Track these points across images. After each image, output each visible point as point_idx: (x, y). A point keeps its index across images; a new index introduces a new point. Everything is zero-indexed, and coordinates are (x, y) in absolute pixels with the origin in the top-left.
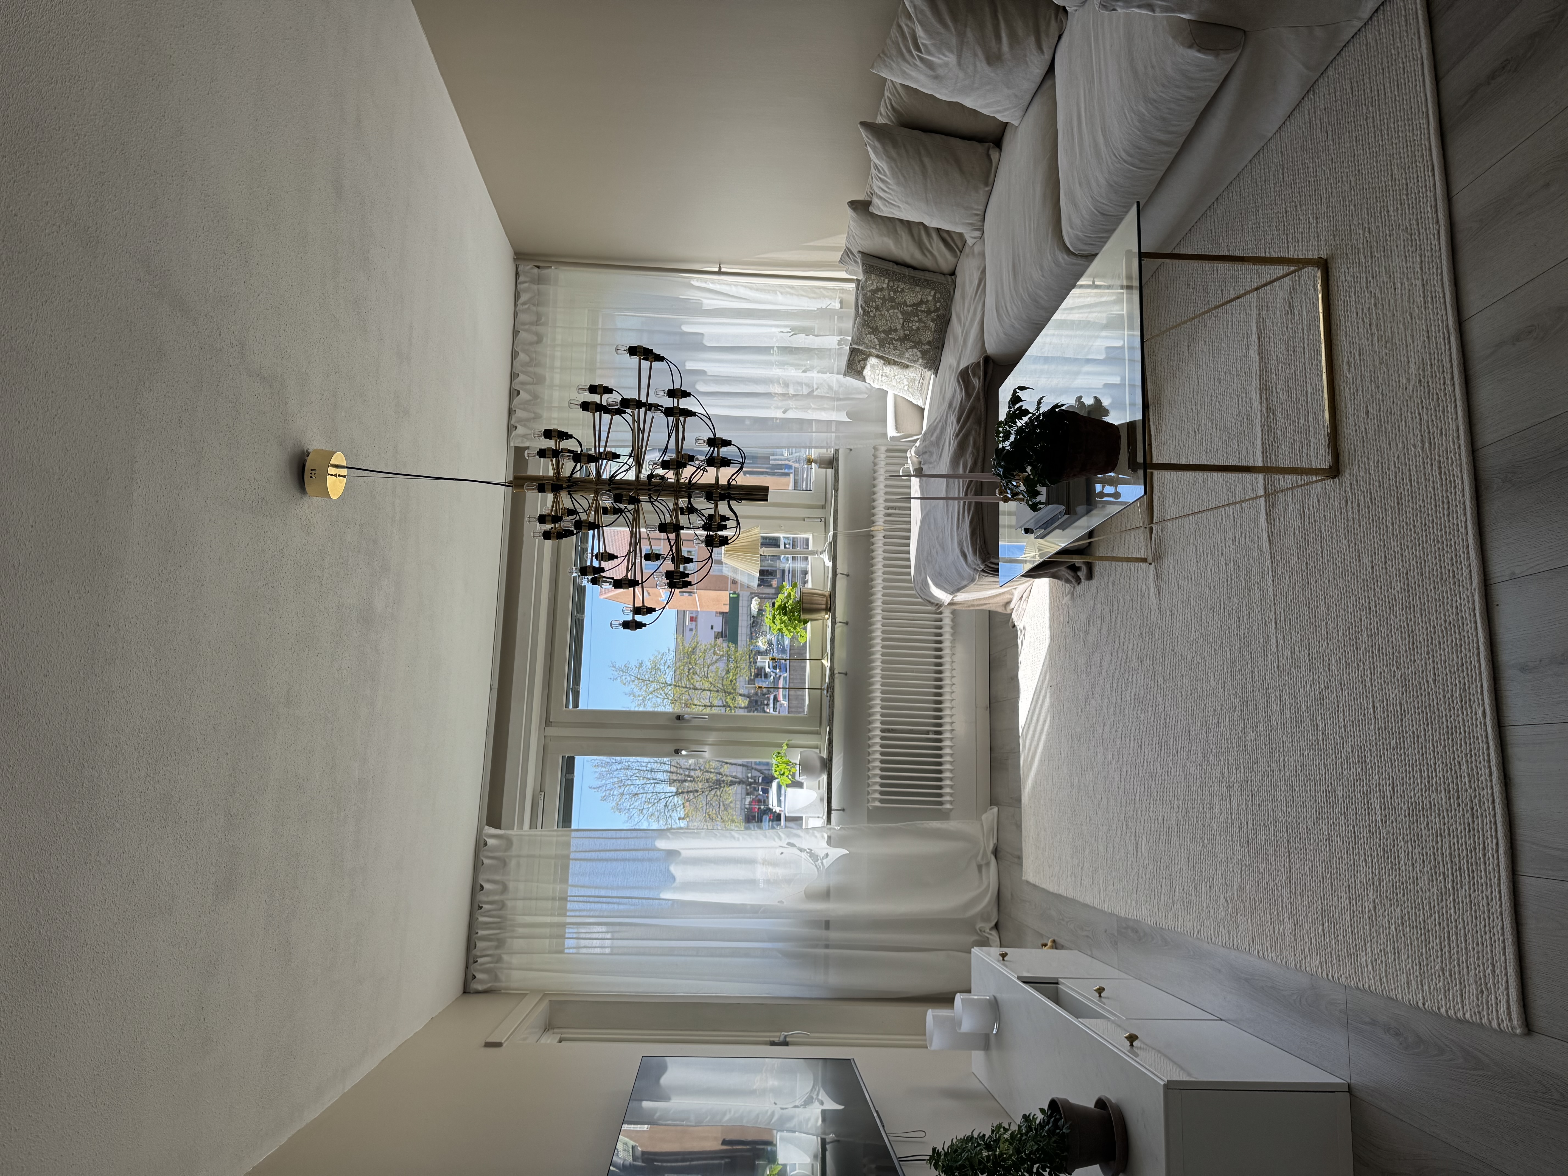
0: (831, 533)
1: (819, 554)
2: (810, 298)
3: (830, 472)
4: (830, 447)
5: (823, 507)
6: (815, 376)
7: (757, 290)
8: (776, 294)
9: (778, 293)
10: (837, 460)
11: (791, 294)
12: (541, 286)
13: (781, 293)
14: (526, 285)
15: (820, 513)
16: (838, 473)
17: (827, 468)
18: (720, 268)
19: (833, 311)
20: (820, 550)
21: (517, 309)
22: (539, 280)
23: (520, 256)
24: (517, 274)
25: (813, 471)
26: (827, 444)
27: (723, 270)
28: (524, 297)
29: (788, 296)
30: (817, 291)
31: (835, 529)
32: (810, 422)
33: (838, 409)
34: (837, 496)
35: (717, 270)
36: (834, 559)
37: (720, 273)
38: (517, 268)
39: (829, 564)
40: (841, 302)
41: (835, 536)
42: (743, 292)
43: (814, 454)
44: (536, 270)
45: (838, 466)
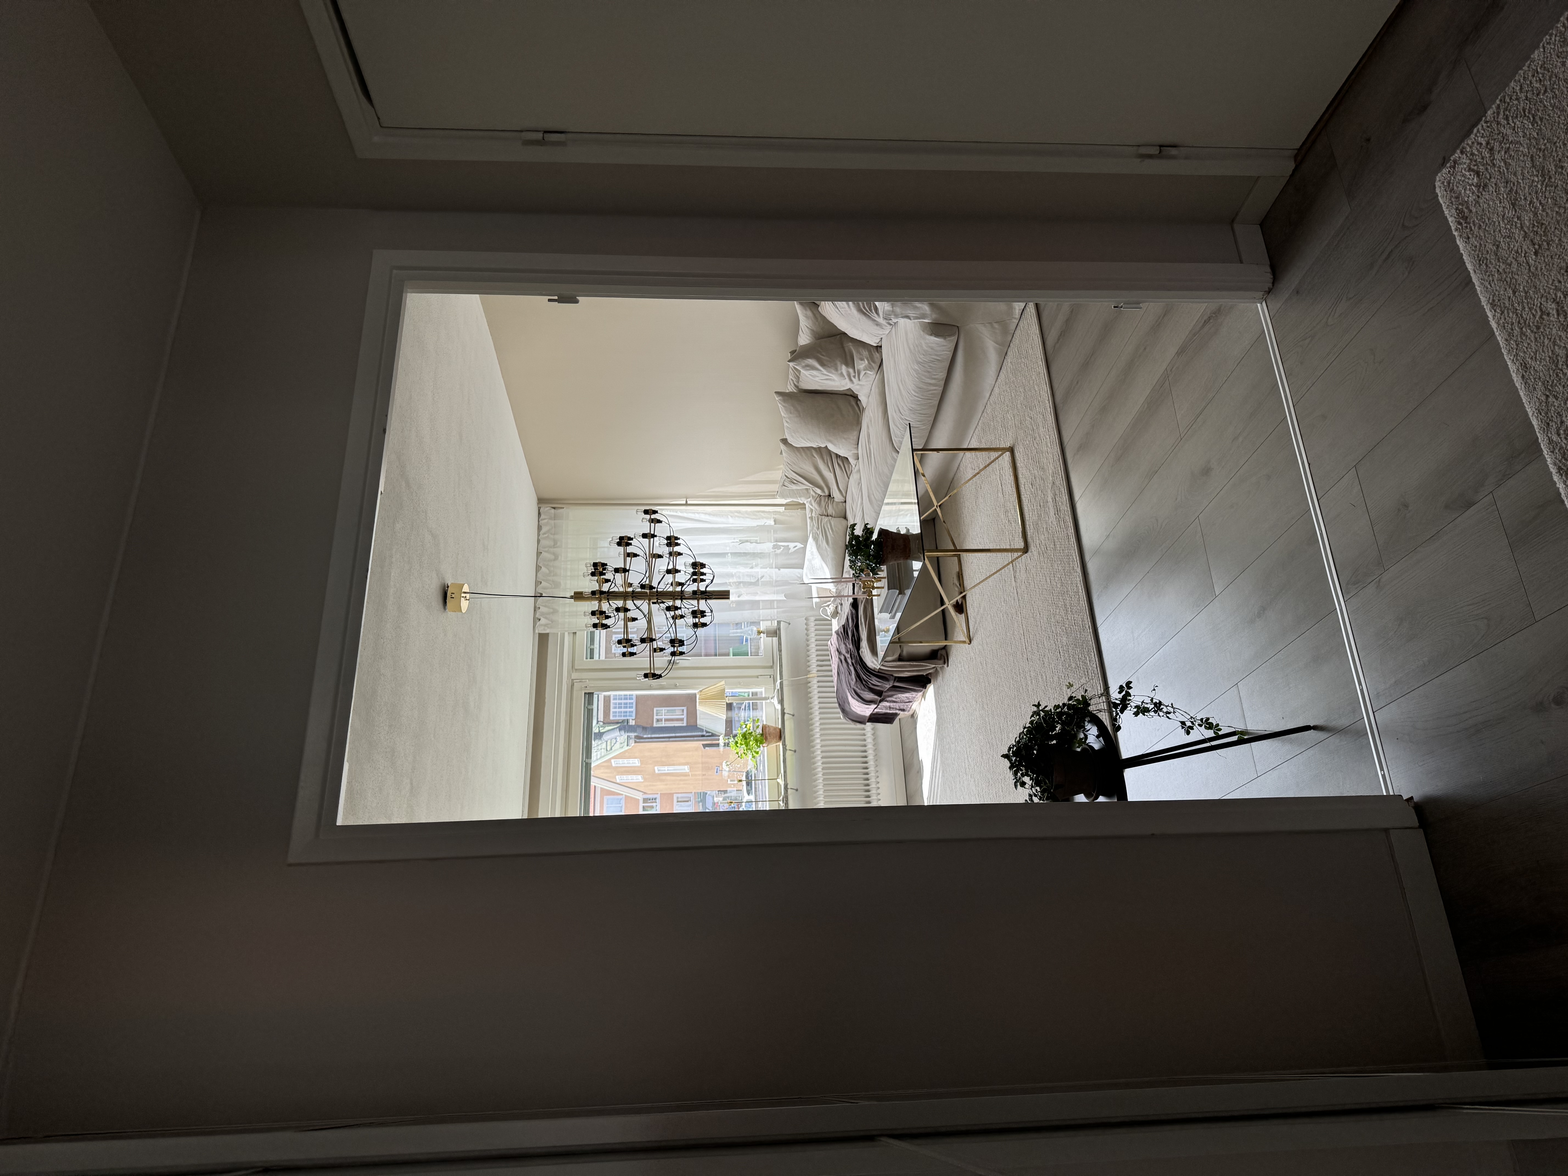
0: (779, 681)
1: (770, 699)
2: (752, 519)
3: (775, 639)
4: (774, 620)
5: (772, 667)
6: (758, 571)
7: (714, 515)
8: (728, 517)
9: (729, 516)
10: (779, 629)
11: (738, 517)
12: (555, 521)
13: (732, 517)
14: (546, 521)
15: (769, 672)
16: (780, 638)
17: (772, 637)
18: (686, 501)
19: (770, 526)
20: (771, 696)
21: (540, 538)
22: (555, 518)
23: (541, 501)
24: (539, 514)
25: (762, 639)
26: (771, 617)
27: (689, 502)
28: (544, 529)
29: (737, 518)
30: (757, 514)
31: (781, 678)
32: (758, 602)
33: (778, 593)
34: (781, 655)
35: (684, 502)
36: (781, 702)
37: (686, 504)
38: (539, 510)
39: (779, 707)
40: (775, 521)
41: (781, 684)
42: (703, 517)
43: (763, 626)
44: (553, 510)
45: (780, 634)
